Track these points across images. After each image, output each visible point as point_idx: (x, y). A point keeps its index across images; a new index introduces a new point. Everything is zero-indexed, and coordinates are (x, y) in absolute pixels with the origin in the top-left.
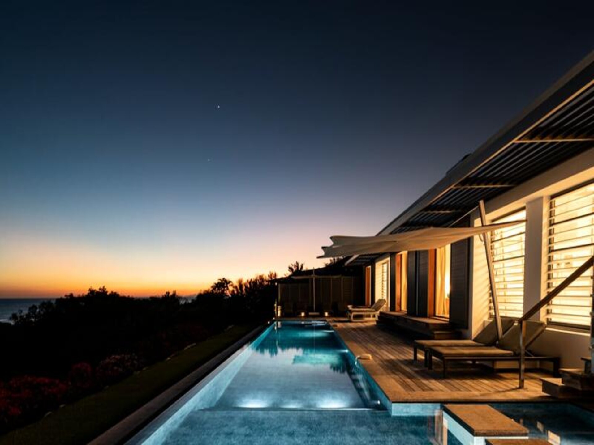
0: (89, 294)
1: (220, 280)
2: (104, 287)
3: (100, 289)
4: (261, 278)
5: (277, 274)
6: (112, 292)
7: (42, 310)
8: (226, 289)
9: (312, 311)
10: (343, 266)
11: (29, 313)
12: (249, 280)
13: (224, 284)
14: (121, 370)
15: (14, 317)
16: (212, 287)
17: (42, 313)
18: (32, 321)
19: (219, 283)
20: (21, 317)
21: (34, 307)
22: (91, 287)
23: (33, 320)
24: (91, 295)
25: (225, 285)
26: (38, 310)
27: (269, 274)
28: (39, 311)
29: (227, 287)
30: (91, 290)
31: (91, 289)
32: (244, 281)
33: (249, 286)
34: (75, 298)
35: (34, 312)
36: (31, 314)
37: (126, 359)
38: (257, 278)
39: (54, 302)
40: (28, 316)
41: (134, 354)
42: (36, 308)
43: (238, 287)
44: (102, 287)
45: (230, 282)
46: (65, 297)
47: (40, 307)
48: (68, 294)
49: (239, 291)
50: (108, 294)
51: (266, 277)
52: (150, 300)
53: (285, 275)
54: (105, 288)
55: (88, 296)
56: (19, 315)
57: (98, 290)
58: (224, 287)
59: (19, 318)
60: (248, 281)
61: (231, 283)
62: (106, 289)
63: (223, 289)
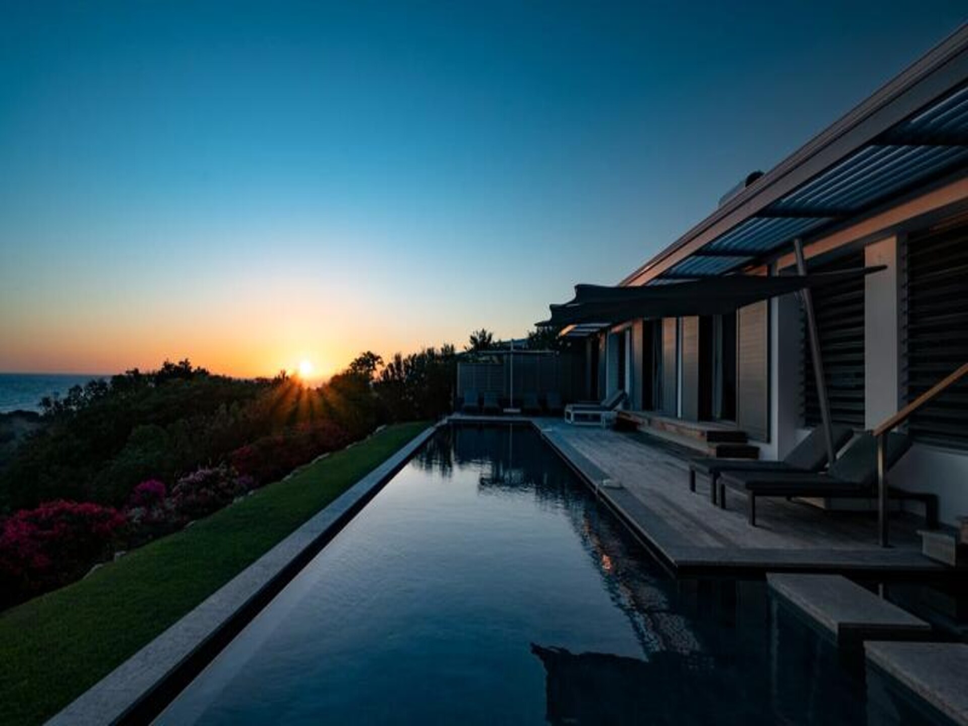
0: (163, 369)
1: (364, 354)
2: (186, 360)
3: (181, 363)
4: (430, 351)
5: (455, 347)
6: (199, 368)
7: (89, 393)
8: (372, 368)
9: (508, 407)
10: (557, 338)
11: (69, 398)
12: (412, 355)
13: (369, 360)
14: (211, 493)
15: (46, 402)
16: (352, 364)
17: (89, 397)
18: (72, 410)
19: (360, 359)
20: (56, 403)
21: (77, 388)
22: (168, 359)
23: (74, 408)
24: (166, 371)
25: (371, 362)
26: (82, 394)
27: (442, 346)
28: (85, 395)
29: (373, 365)
30: (167, 364)
31: (168, 362)
32: (404, 357)
33: (410, 363)
34: (141, 376)
35: (76, 397)
36: (72, 399)
37: (222, 474)
38: (424, 352)
39: (108, 381)
40: (67, 402)
41: (233, 468)
42: (81, 391)
43: (394, 366)
44: (184, 360)
45: (379, 357)
46: (127, 375)
47: (86, 388)
48: (131, 369)
49: (396, 371)
50: (192, 370)
51: (437, 350)
52: (256, 382)
53: (466, 348)
54: (189, 361)
55: (161, 373)
56: (52, 399)
57: (177, 364)
58: (369, 366)
59: (53, 405)
60: (409, 357)
61: (379, 360)
62: (189, 363)
63: (367, 368)
